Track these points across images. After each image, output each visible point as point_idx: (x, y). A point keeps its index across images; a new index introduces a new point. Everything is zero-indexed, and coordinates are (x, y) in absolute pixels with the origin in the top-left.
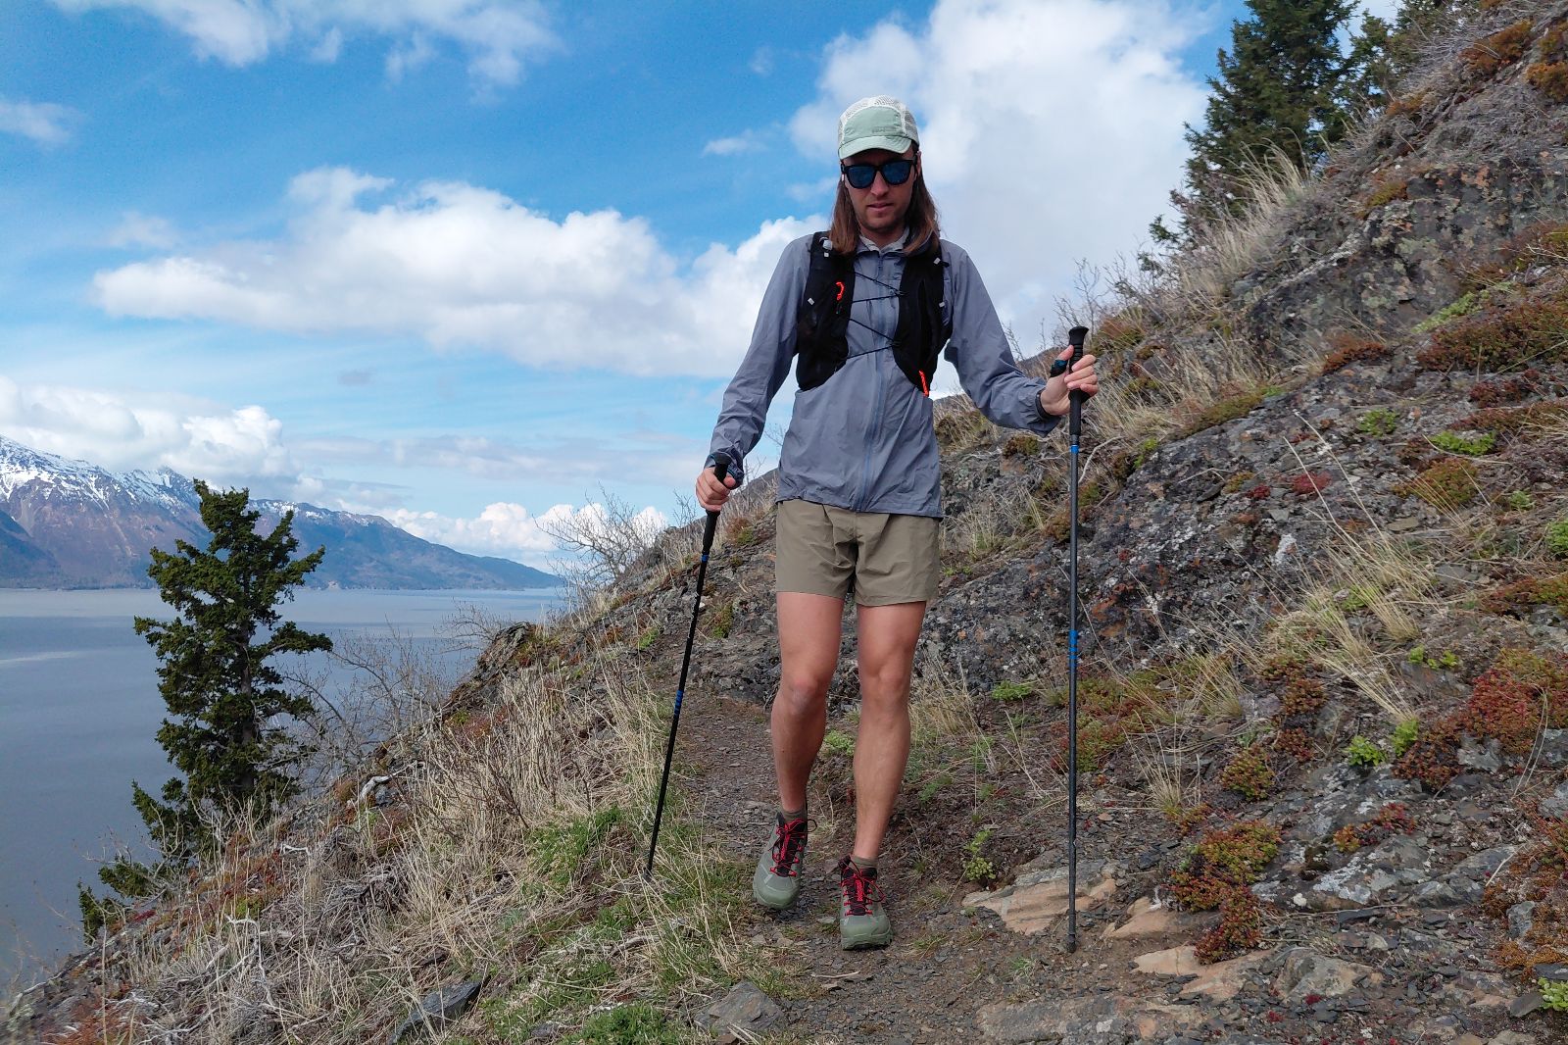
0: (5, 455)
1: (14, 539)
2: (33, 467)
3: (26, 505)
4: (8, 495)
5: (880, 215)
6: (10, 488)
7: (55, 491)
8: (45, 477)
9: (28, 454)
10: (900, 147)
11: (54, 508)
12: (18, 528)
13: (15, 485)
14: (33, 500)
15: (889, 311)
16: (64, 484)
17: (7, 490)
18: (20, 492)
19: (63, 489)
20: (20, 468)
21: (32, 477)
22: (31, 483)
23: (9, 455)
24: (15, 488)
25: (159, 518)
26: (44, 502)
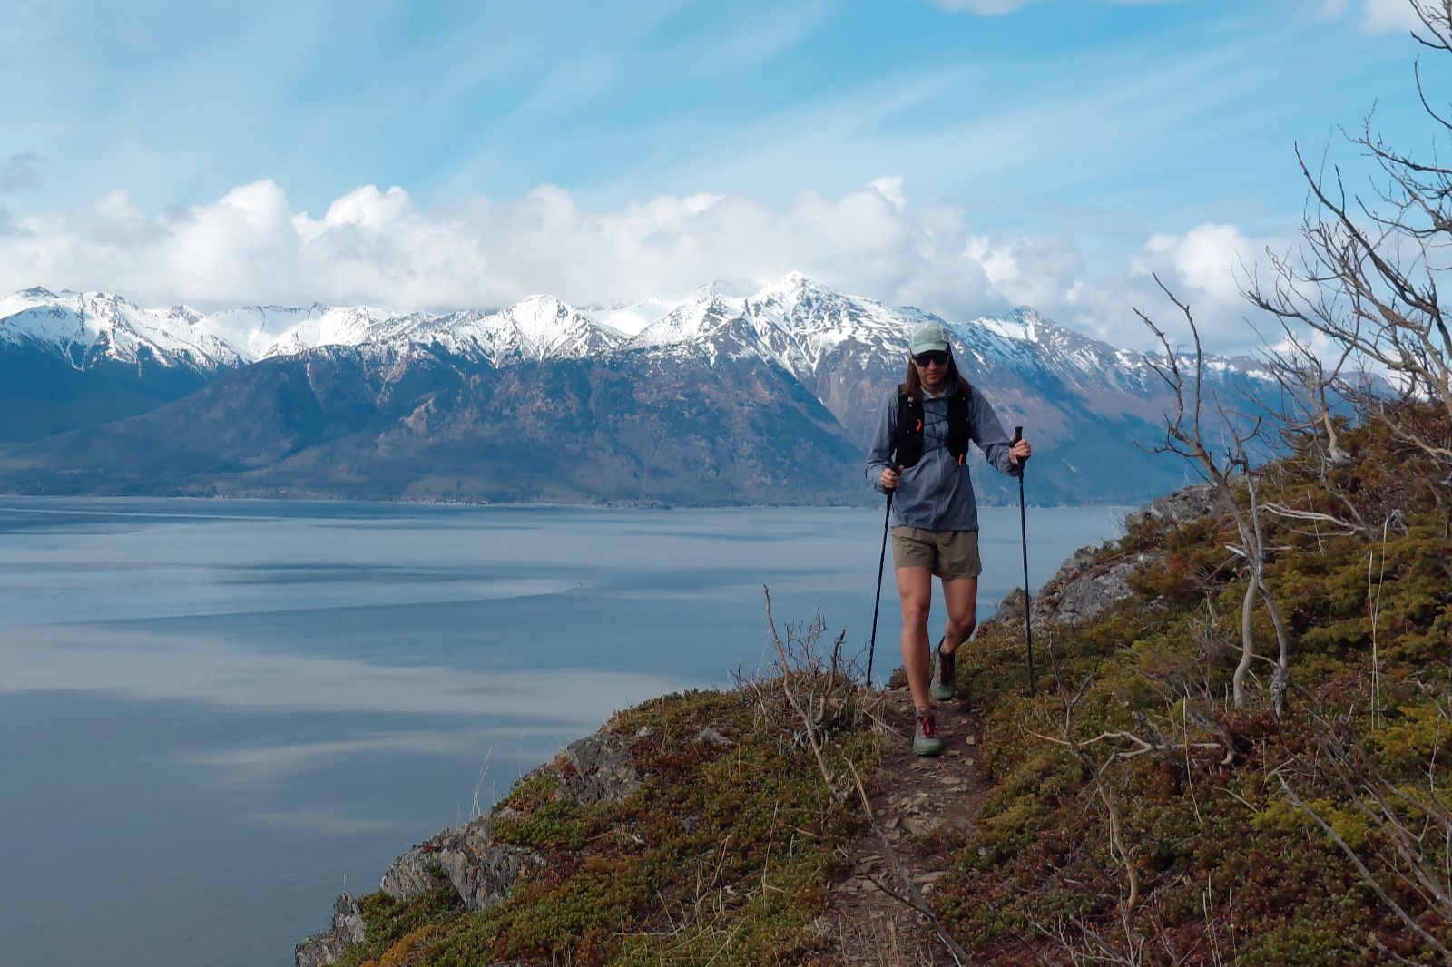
0: (810, 306)
1: (821, 431)
2: (846, 321)
3: (838, 380)
4: (814, 366)
5: (934, 378)
6: (817, 355)
7: (875, 357)
8: (861, 336)
9: (839, 302)
10: (942, 348)
11: (873, 383)
12: (827, 416)
13: (824, 350)
14: (845, 372)
15: (943, 427)
16: (886, 345)
17: (813, 359)
18: (832, 358)
19: (886, 352)
20: (829, 325)
21: (844, 337)
22: (843, 347)
23: (815, 305)
24: (823, 355)
25: (1017, 392)
26: (859, 373)
